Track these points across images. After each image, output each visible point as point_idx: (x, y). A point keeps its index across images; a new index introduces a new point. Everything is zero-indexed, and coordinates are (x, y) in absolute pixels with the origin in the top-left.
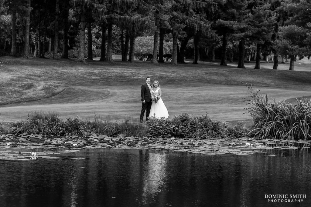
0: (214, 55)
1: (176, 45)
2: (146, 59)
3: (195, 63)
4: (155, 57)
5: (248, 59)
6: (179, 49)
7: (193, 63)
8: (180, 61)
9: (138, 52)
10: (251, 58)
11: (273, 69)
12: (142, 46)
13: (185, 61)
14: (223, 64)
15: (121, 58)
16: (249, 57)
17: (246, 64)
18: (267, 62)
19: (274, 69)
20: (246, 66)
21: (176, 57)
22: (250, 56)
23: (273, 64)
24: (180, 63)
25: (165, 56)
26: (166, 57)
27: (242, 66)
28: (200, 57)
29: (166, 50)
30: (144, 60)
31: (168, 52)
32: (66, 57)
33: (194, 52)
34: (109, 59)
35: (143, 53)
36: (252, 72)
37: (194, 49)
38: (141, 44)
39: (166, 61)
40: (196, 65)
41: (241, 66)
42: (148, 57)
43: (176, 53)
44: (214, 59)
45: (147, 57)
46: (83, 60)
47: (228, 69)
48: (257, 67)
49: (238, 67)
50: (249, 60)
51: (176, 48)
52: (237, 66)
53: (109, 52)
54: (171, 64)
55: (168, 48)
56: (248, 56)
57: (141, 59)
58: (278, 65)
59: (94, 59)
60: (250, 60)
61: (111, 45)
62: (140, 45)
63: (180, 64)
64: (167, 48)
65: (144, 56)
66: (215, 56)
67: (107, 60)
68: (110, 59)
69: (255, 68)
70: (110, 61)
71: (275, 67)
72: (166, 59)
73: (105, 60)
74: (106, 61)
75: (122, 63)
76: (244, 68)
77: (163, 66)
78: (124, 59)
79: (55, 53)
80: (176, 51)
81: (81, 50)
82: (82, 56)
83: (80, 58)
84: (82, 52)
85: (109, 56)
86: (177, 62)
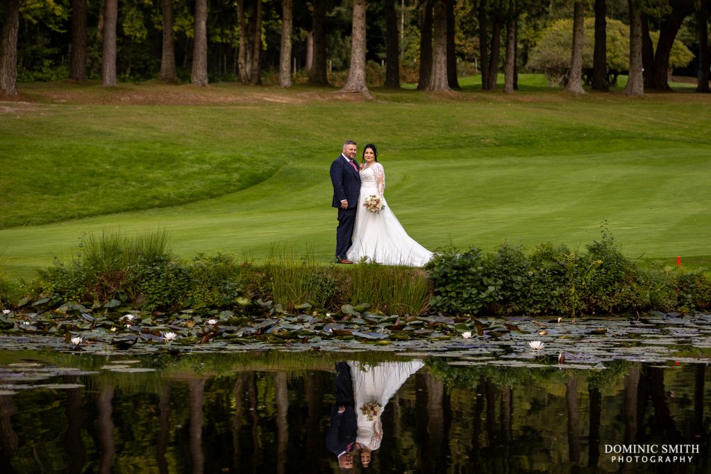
3: (704, 89)
4: (575, 76)
6: (655, 51)
7: (698, 91)
8: (655, 82)
9: (554, 62)
15: (480, 82)
24: (656, 92)
33: (700, 60)
34: (437, 83)
53: (439, 63)
68: (442, 83)
70: (442, 91)
73: (427, 89)
74: (429, 90)
78: (488, 84)
79: (285, 69)
80: (641, 57)
81: (354, 60)
82: (358, 77)
83: (353, 84)
84: (358, 66)
85: (439, 76)
86: (642, 88)
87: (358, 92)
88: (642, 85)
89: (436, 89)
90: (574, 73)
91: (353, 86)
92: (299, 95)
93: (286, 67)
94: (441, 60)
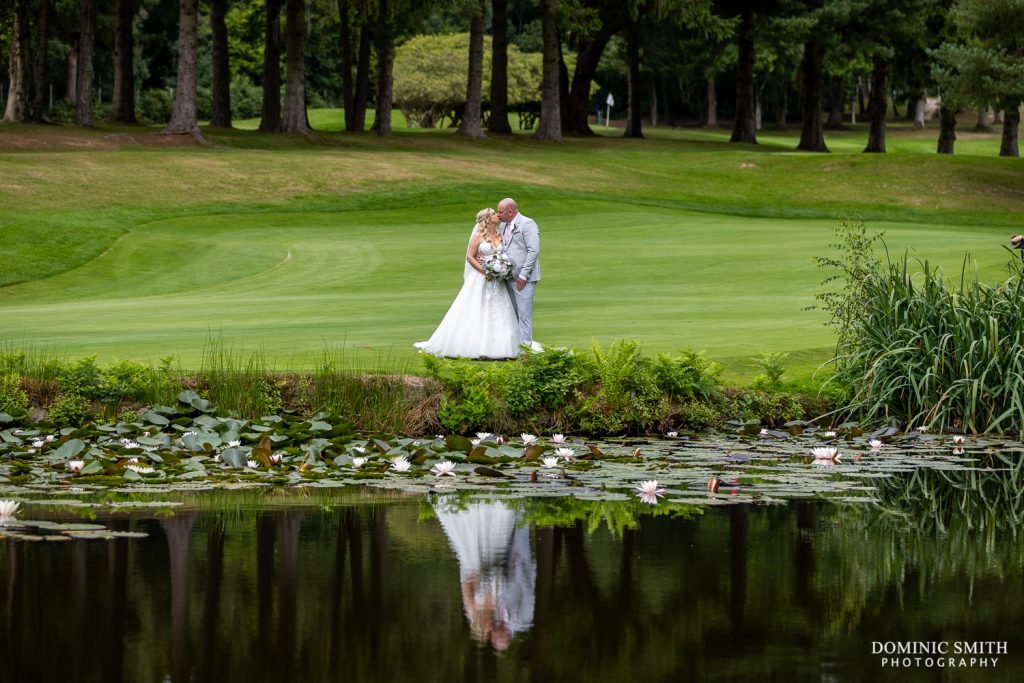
0: (715, 103)
1: (557, 66)
2: (447, 121)
3: (634, 133)
4: (473, 114)
5: (848, 118)
6: (571, 80)
7: (627, 135)
8: (575, 127)
9: (415, 94)
10: (858, 112)
11: (935, 152)
12: (428, 71)
13: (594, 128)
14: (742, 137)
15: (342, 121)
16: (851, 109)
17: (832, 137)
18: (918, 128)
19: (939, 150)
20: (830, 143)
21: (558, 111)
22: (856, 106)
23: (936, 135)
24: (573, 136)
25: (519, 108)
26: (527, 114)
27: (817, 141)
28: (660, 111)
29: (521, 83)
30: (438, 125)
31: (534, 94)
32: (126, 117)
33: (630, 93)
34: (292, 122)
35: (435, 100)
36: (853, 165)
37: (629, 79)
38: (425, 65)
39: (526, 128)
40: (634, 142)
41: (811, 143)
42: (453, 113)
43: (557, 97)
44: (712, 119)
45: (450, 116)
46: (192, 127)
47: (758, 156)
48: (876, 146)
49: (802, 147)
50: (850, 120)
51: (555, 74)
52: (794, 142)
53: (294, 94)
54: (538, 139)
55: (532, 77)
56: (847, 107)
57: (429, 122)
58: (954, 138)
59: (239, 125)
60: (857, 120)
61: (299, 70)
62: (420, 68)
63: (573, 140)
64: (527, 76)
65: (441, 108)
66: (718, 107)
67: (287, 126)
68: (296, 122)
69: (867, 150)
70: (299, 132)
71: (945, 145)
72: (526, 119)
73: (278, 129)
74: (281, 131)
75: (343, 139)
76: (824, 149)
77: (506, 149)
78: (354, 122)
79: (84, 102)
80: (557, 88)
81: (182, 89)
82: (187, 114)
83: (180, 123)
84: (187, 98)
85: (293, 113)
86: (560, 130)
87: (187, 133)
88: (559, 126)
89: (290, 130)
90: (470, 110)
91: (180, 126)
92: (106, 137)
93: (85, 99)
94: (296, 90)
